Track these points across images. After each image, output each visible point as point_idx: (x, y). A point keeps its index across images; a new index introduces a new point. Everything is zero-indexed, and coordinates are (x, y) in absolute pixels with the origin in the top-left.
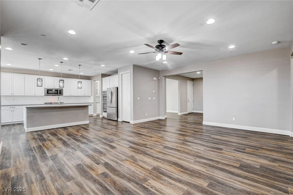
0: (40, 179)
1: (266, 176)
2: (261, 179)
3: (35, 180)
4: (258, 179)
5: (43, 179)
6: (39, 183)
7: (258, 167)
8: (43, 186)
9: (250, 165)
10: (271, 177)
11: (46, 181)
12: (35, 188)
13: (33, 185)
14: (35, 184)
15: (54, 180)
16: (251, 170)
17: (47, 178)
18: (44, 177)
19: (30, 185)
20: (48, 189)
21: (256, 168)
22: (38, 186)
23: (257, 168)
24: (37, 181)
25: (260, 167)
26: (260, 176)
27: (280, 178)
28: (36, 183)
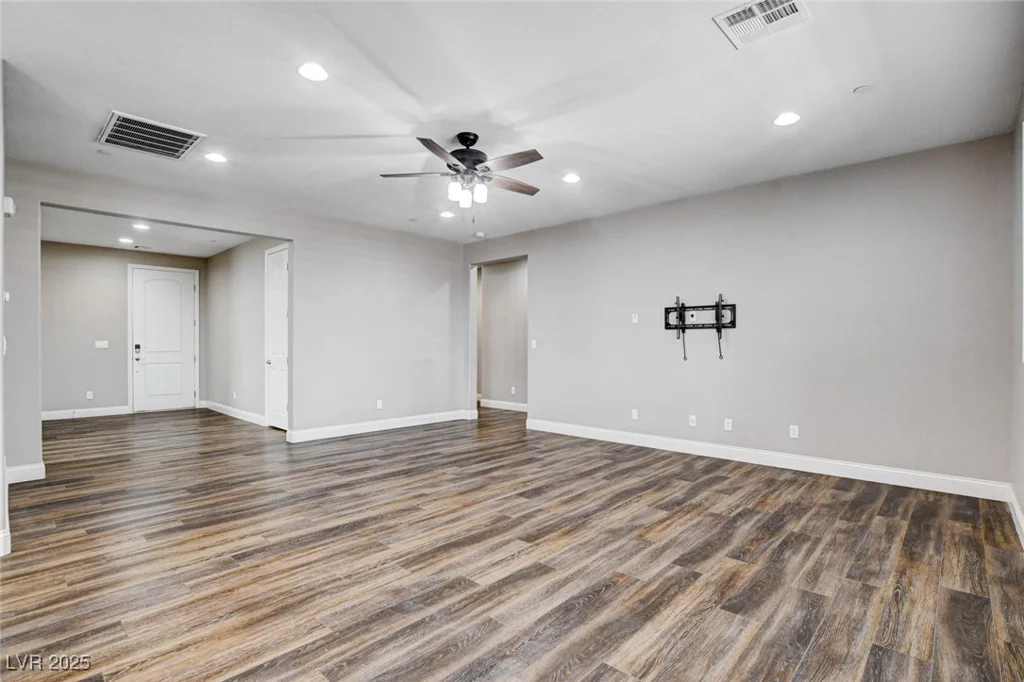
0: (890, 658)
3: (908, 665)
5: (880, 648)
6: (899, 647)
8: (895, 632)
11: (877, 637)
12: (918, 642)
13: (920, 654)
14: (914, 653)
15: (853, 625)
17: (864, 643)
18: (871, 653)
19: (932, 661)
20: (886, 615)
22: (907, 639)
24: (902, 655)
28: (911, 654)
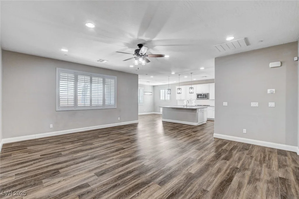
1: (34, 177)
2: (36, 172)
4: (38, 171)
7: (44, 181)
9: (52, 178)
10: (29, 178)
16: (48, 174)
21: (45, 178)
23: (43, 179)
25: (42, 182)
26: (38, 174)
27: (20, 183)
